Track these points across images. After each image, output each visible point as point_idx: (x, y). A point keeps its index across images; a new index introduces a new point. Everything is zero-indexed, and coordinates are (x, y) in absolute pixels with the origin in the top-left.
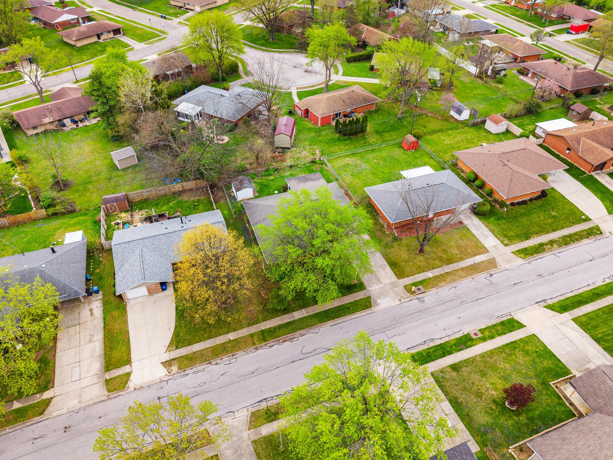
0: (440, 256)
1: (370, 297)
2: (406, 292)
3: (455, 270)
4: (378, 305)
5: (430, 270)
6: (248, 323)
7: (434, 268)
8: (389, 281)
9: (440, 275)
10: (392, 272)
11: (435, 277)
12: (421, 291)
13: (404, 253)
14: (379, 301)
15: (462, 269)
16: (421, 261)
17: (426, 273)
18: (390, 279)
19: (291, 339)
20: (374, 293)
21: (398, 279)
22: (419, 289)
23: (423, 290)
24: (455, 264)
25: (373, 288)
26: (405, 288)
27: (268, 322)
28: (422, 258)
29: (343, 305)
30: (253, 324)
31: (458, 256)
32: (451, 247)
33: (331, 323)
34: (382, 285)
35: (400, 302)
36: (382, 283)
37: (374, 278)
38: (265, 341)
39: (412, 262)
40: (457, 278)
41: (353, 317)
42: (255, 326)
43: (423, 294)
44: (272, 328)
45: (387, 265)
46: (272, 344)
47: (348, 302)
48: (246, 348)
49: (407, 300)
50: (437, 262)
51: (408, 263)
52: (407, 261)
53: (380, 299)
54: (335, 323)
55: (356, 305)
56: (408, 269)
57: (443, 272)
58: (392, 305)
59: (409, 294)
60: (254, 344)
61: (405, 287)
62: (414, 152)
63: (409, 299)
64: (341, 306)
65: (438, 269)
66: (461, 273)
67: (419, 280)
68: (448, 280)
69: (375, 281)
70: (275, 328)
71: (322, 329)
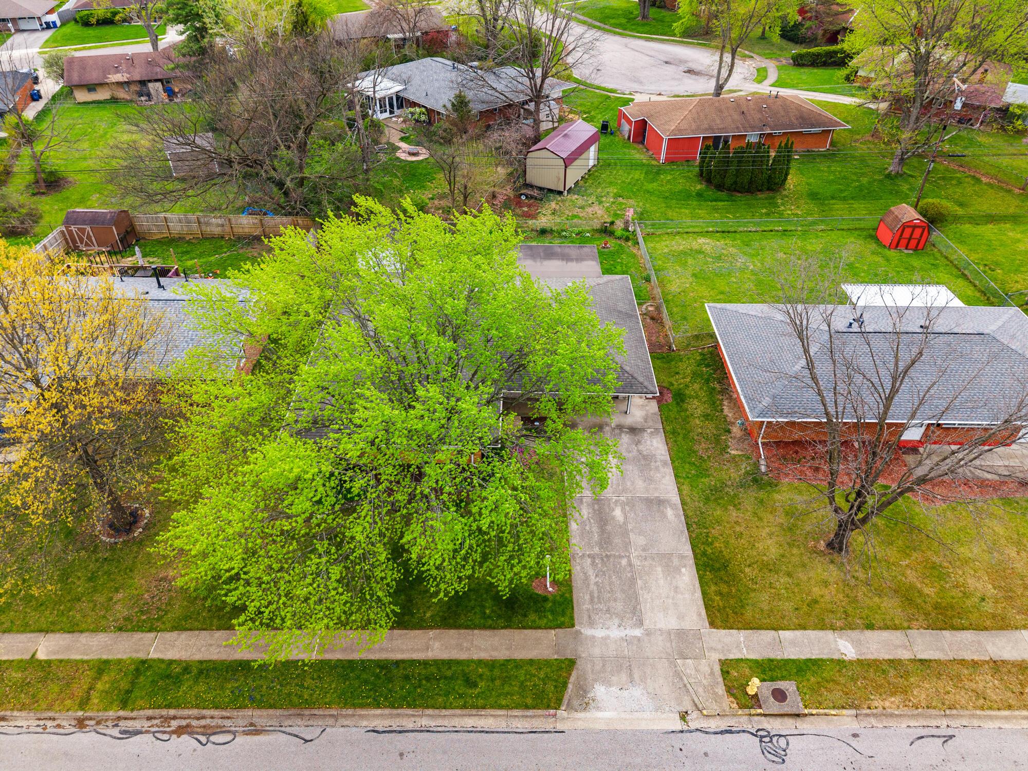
0: (912, 587)
1: (571, 663)
2: (721, 690)
3: (962, 662)
4: (585, 707)
5: (851, 627)
6: (127, 619)
7: (870, 627)
8: (672, 623)
9: (891, 662)
10: (698, 594)
11: (865, 665)
12: (785, 708)
13: (771, 535)
14: (599, 691)
15: (997, 666)
16: (826, 584)
17: (829, 635)
18: (681, 617)
19: (209, 731)
20: (597, 651)
21: (712, 624)
22: (780, 695)
23: (794, 702)
24: (967, 636)
25: (599, 633)
26: (725, 673)
27: (184, 635)
28: (833, 573)
29: (458, 662)
30: (138, 628)
31: (988, 607)
32: (966, 561)
33: (379, 718)
34: (638, 632)
35: (678, 725)
36: (641, 623)
37: (619, 595)
38: (124, 705)
39: (789, 575)
40: (962, 697)
41: (469, 722)
42: (138, 636)
43: (790, 722)
44: (178, 662)
45: (691, 561)
46: (137, 725)
47: (484, 655)
48: (50, 708)
49: (714, 724)
50: (890, 606)
51: (773, 578)
52: (770, 568)
53: (609, 684)
54: (395, 724)
55: (506, 680)
56: (763, 599)
57: (905, 655)
58: (643, 726)
59: (728, 703)
60: (84, 703)
61: (726, 667)
62: (908, 255)
63: (723, 724)
64: (449, 663)
65: (885, 635)
66: (986, 682)
67: (792, 653)
68: (920, 695)
69: (619, 606)
70: (187, 668)
71: (336, 732)
